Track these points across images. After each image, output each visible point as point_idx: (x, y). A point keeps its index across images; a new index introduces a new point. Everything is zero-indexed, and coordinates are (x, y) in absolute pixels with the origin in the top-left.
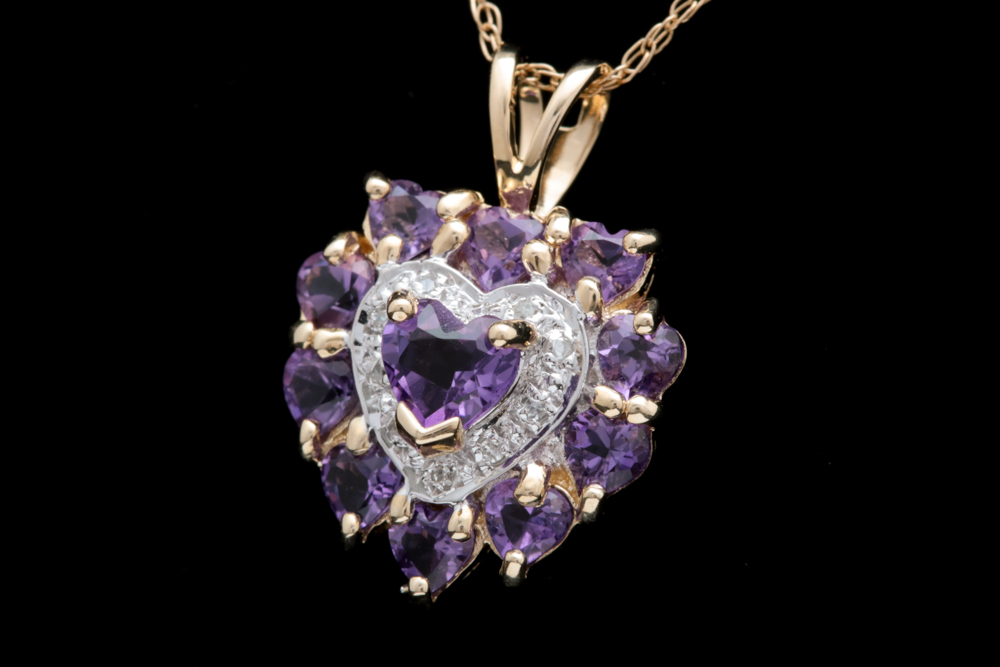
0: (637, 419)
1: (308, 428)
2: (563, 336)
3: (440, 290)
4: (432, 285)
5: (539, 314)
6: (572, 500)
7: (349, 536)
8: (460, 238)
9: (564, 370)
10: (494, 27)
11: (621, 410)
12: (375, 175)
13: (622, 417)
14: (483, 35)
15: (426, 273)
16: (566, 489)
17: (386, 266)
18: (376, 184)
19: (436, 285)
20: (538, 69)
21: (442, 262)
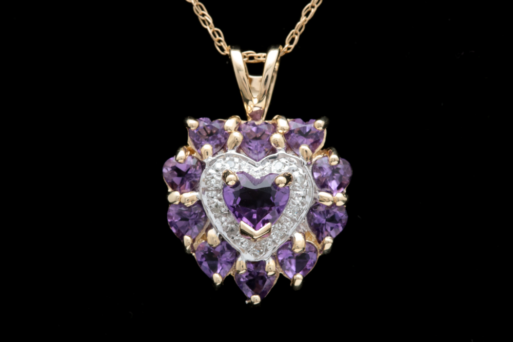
0: (340, 204)
1: (187, 239)
2: (300, 174)
3: (237, 166)
4: (233, 163)
5: (286, 166)
6: (315, 245)
7: (218, 284)
8: (238, 139)
9: (304, 189)
10: (220, 38)
11: (333, 201)
12: (190, 118)
13: (334, 204)
14: (216, 44)
15: (228, 159)
16: (311, 241)
17: (208, 159)
18: (191, 122)
19: (235, 163)
20: (247, 54)
21: (234, 152)
